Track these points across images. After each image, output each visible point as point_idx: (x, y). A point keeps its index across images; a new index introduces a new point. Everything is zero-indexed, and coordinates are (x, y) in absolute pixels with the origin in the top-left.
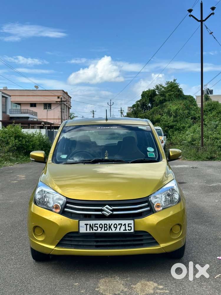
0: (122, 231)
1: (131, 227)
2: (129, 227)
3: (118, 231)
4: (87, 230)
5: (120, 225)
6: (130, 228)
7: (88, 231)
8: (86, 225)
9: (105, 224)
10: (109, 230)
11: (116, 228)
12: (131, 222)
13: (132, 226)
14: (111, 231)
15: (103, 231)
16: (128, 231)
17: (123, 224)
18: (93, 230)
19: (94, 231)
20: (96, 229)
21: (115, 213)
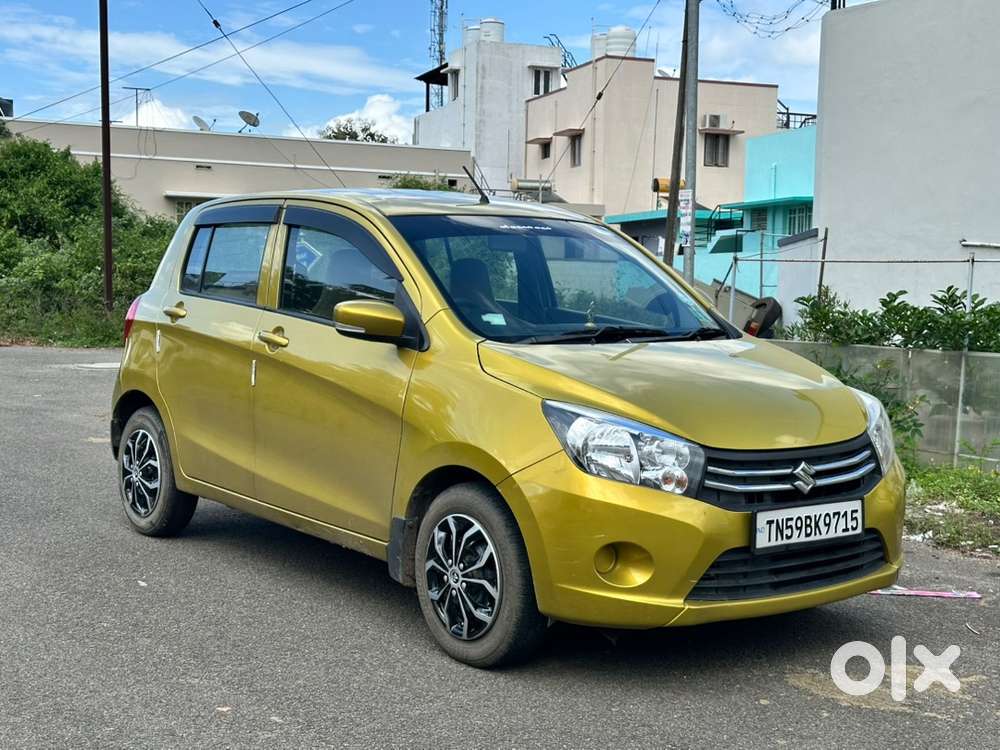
0: (840, 533)
1: (856, 518)
2: (852, 519)
3: (832, 535)
4: (770, 540)
5: (837, 517)
6: (854, 524)
7: (773, 543)
8: (770, 523)
9: (807, 517)
10: (815, 534)
11: (828, 525)
12: (856, 505)
13: (859, 515)
14: (818, 537)
15: (803, 539)
16: (851, 533)
17: (842, 514)
18: (782, 538)
19: (785, 541)
20: (788, 532)
21: (821, 482)
